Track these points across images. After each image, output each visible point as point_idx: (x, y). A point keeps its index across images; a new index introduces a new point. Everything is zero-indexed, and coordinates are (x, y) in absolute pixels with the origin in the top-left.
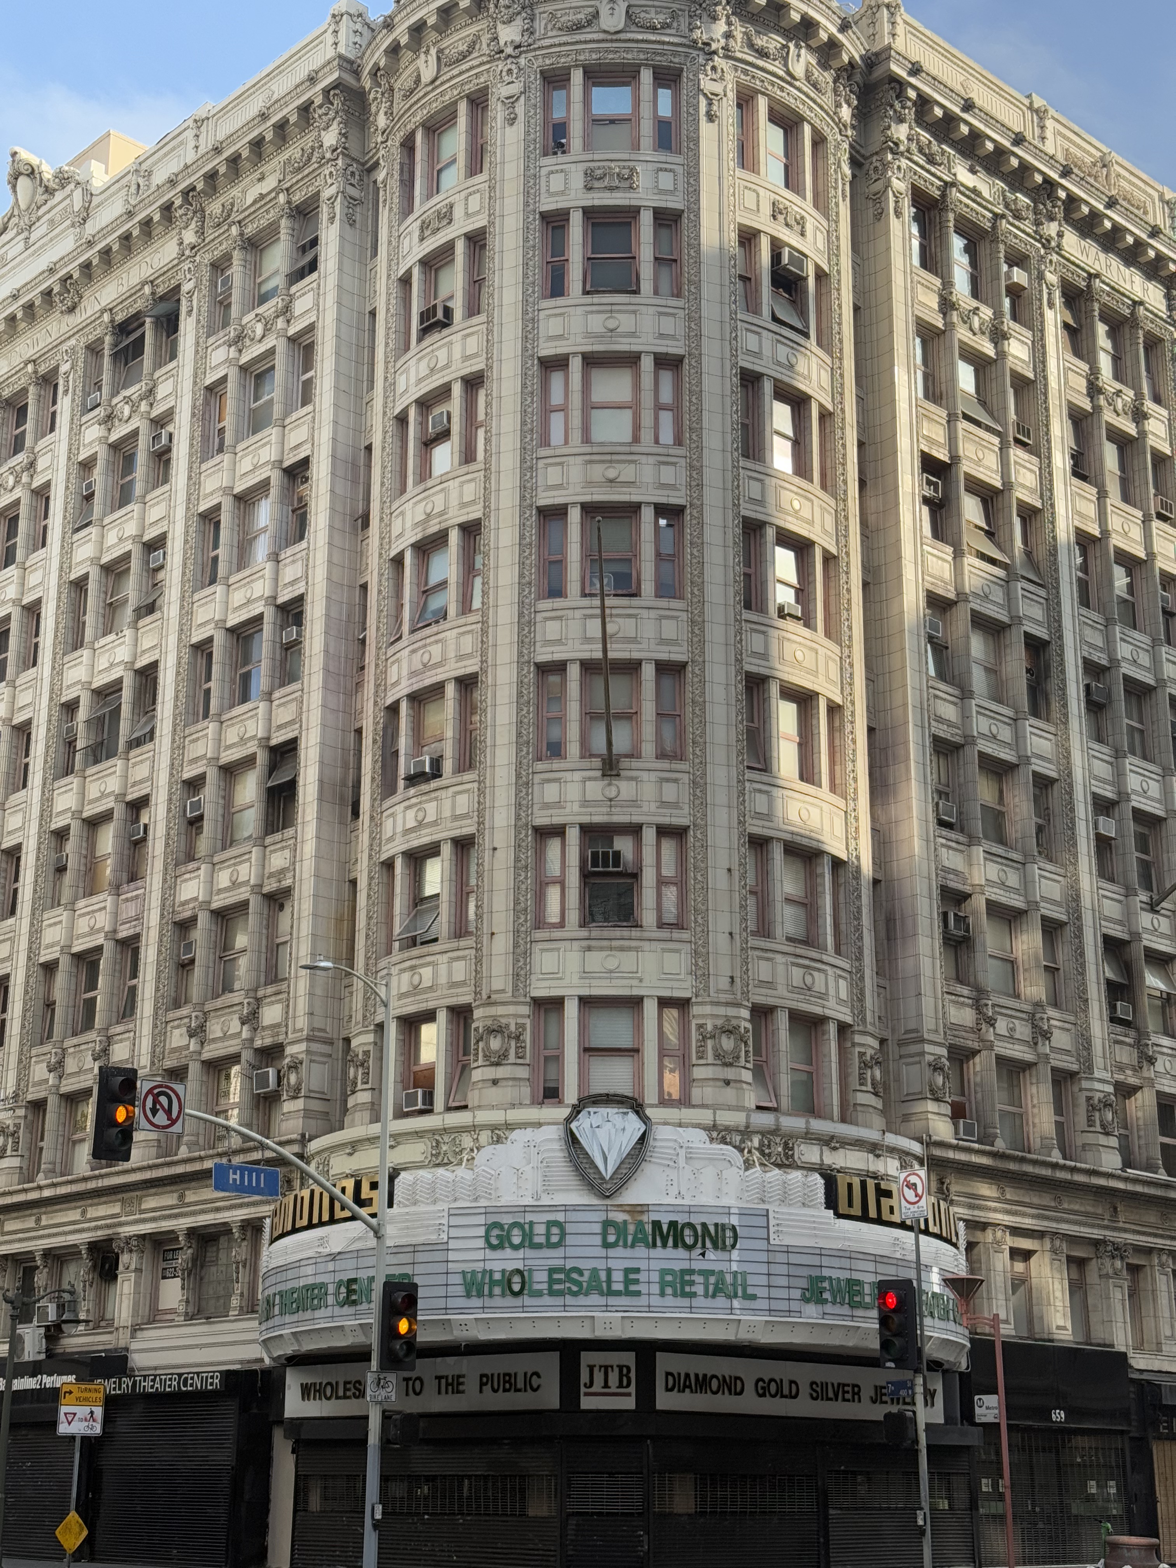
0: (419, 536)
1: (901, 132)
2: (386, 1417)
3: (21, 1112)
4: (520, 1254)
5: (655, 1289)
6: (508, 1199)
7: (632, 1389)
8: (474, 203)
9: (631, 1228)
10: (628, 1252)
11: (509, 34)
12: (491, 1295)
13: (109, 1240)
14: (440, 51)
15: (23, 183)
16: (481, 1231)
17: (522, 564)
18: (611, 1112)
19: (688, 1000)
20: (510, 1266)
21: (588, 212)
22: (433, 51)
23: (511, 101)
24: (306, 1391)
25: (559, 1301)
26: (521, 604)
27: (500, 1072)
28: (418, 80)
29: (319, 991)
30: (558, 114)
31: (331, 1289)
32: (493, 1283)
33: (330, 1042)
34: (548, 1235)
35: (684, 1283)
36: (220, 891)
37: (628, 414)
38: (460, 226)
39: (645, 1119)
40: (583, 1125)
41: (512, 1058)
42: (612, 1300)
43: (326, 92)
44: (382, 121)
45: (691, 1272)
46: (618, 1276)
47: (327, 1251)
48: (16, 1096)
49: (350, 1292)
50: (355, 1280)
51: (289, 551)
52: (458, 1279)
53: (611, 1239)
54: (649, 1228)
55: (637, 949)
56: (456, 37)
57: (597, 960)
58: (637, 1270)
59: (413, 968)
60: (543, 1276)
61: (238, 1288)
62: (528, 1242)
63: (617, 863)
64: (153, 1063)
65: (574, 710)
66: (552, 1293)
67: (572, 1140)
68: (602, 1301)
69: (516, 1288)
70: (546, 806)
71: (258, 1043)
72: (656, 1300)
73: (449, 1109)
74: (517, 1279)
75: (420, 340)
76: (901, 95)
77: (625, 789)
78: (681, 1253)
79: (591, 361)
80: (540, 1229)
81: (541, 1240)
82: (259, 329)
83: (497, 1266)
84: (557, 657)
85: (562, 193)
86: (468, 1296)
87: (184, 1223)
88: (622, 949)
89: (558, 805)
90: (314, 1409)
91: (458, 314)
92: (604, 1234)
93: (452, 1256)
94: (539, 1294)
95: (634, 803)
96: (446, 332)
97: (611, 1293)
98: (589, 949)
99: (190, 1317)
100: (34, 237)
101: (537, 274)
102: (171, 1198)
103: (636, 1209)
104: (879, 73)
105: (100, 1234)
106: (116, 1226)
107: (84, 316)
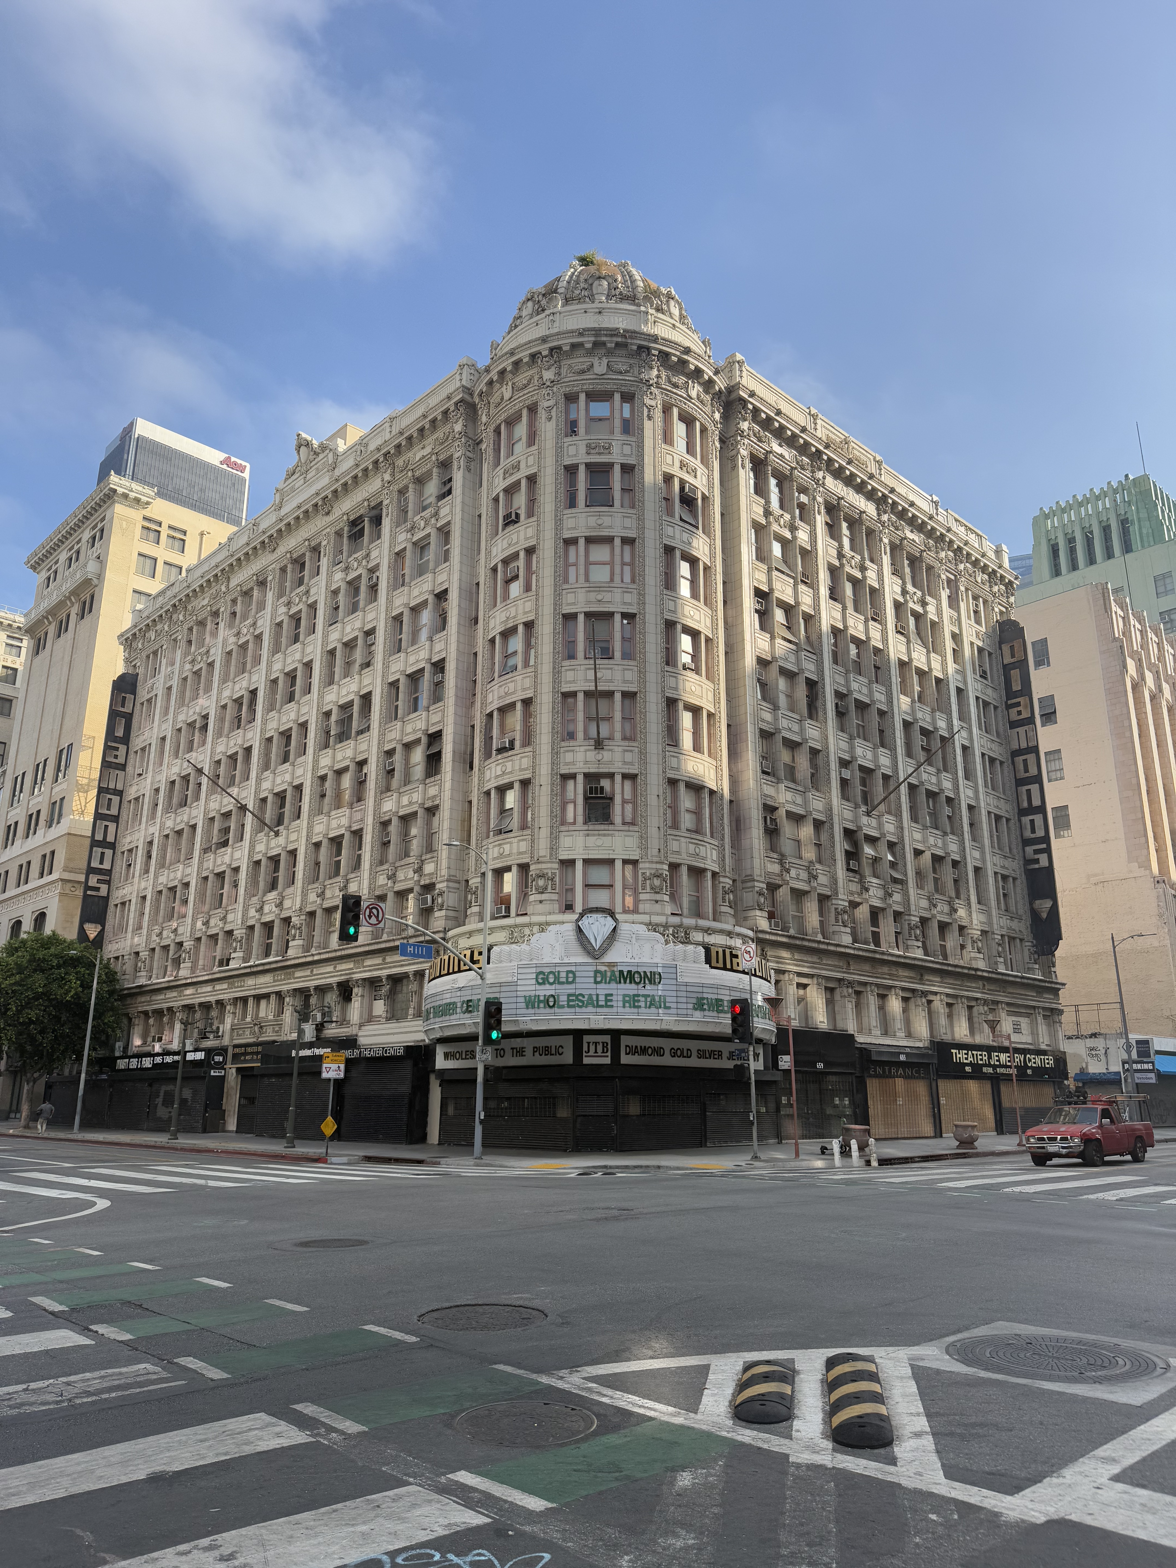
0: (503, 628)
1: (745, 425)
2: (486, 1068)
3: (303, 917)
4: (553, 987)
5: (621, 1004)
6: (547, 959)
7: (609, 1054)
8: (531, 460)
9: (609, 974)
10: (607, 986)
11: (548, 375)
12: (539, 1007)
13: (348, 981)
14: (513, 384)
15: (303, 450)
16: (534, 976)
17: (554, 643)
18: (599, 916)
19: (637, 861)
20: (548, 993)
21: (588, 465)
22: (510, 384)
23: (549, 409)
24: (447, 1056)
25: (573, 1010)
26: (554, 662)
27: (543, 897)
28: (502, 399)
29: (453, 857)
30: (573, 416)
31: (459, 1005)
32: (540, 1002)
33: (458, 882)
34: (567, 977)
35: (635, 1001)
36: (403, 807)
37: (608, 567)
38: (524, 472)
39: (616, 920)
40: (584, 923)
41: (549, 890)
42: (599, 1010)
43: (456, 404)
44: (484, 419)
45: (638, 995)
46: (602, 998)
47: (457, 986)
48: (301, 909)
49: (468, 1006)
50: (471, 1001)
51: (438, 636)
52: (522, 1000)
53: (599, 979)
54: (617, 974)
55: (612, 835)
56: (521, 377)
57: (592, 841)
58: (611, 995)
59: (500, 845)
60: (564, 998)
61: (412, 1005)
62: (557, 981)
63: (602, 792)
64: (369, 893)
65: (580, 716)
66: (569, 1006)
67: (579, 930)
68: (594, 1010)
69: (551, 1004)
70: (567, 764)
71: (422, 883)
72: (621, 1010)
73: (518, 915)
74: (551, 999)
75: (503, 529)
76: (745, 407)
77: (606, 755)
78: (633, 986)
79: (589, 540)
80: (563, 975)
81: (564, 980)
82: (422, 524)
83: (542, 993)
84: (572, 689)
85: (575, 456)
86: (527, 1008)
87: (385, 973)
88: (604, 835)
89: (573, 763)
90: (451, 1064)
91: (522, 517)
92: (595, 977)
93: (519, 988)
94: (563, 1007)
95: (611, 762)
96: (516, 525)
97: (598, 1006)
98: (588, 835)
99: (388, 1019)
100: (308, 477)
101: (562, 496)
102: (378, 960)
103: (611, 965)
104: (733, 396)
105: (343, 978)
106: (351, 974)
107: (334, 517)
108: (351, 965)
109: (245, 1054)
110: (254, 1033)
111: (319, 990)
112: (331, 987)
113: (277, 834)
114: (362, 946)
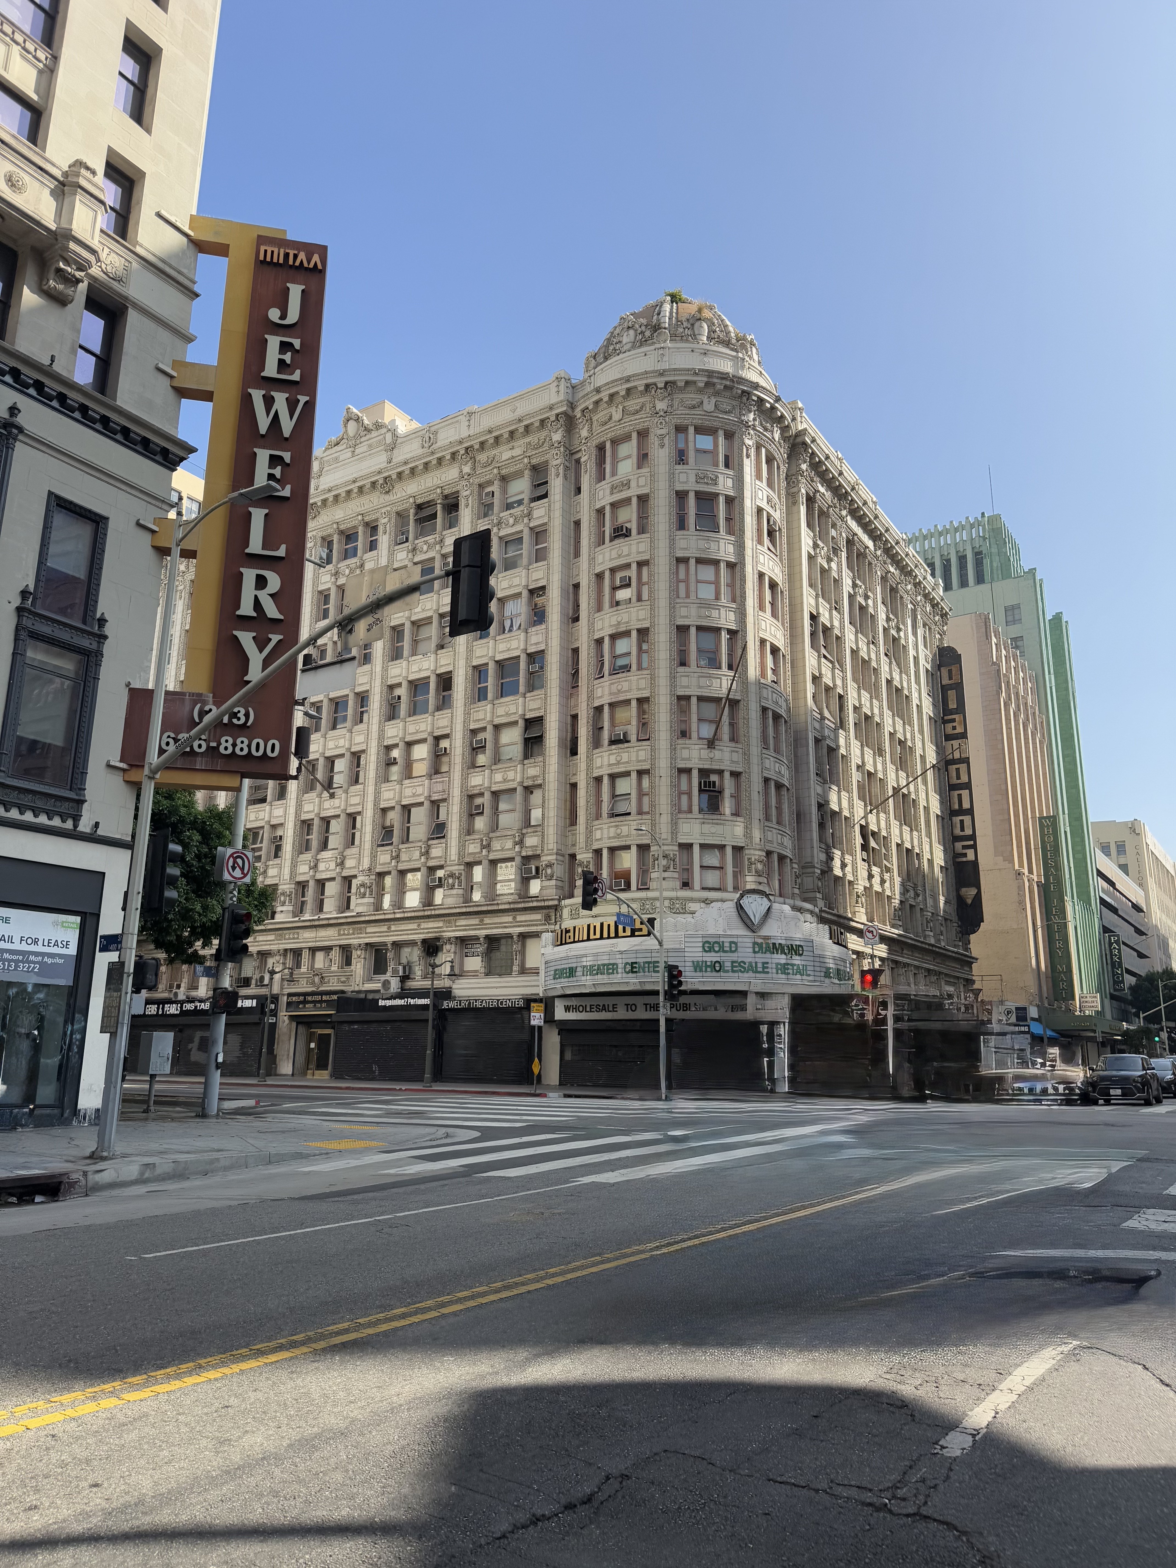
0: (614, 631)
1: (804, 467)
3: (373, 877)
4: (718, 955)
5: (774, 971)
6: (711, 931)
8: (642, 481)
9: (764, 946)
10: (764, 956)
11: (661, 406)
12: (706, 971)
13: (438, 939)
14: (624, 407)
15: (352, 425)
16: (701, 944)
17: (670, 650)
18: (756, 897)
19: (742, 848)
20: (715, 960)
21: (697, 493)
22: (621, 407)
23: (662, 437)
24: (567, 1009)
25: (736, 975)
26: (670, 668)
27: (666, 875)
28: (611, 418)
29: (559, 833)
30: (681, 446)
31: (620, 966)
32: (707, 966)
33: (563, 856)
34: (731, 947)
35: (785, 969)
36: (496, 783)
37: (713, 586)
38: (634, 491)
39: (770, 900)
40: (745, 902)
41: (672, 869)
42: (758, 975)
43: (557, 415)
44: (584, 433)
45: (788, 964)
46: (760, 965)
47: (616, 950)
48: (370, 869)
49: (632, 968)
50: (636, 963)
51: (534, 629)
52: (691, 964)
53: (757, 950)
54: (771, 945)
55: (723, 824)
56: (632, 402)
57: (707, 828)
58: (767, 963)
59: (616, 826)
60: (729, 964)
61: (516, 963)
62: (722, 949)
63: (714, 786)
64: (459, 859)
65: (694, 718)
66: (733, 971)
67: (740, 908)
68: (754, 975)
69: (718, 969)
70: (683, 759)
71: (524, 854)
72: (775, 975)
73: (638, 889)
74: (717, 965)
75: (611, 541)
76: (806, 450)
77: (717, 754)
78: (784, 956)
79: (699, 561)
80: (727, 945)
81: (728, 949)
82: (511, 521)
83: (708, 959)
84: (687, 693)
85: (686, 483)
86: (696, 971)
87: (483, 933)
88: (717, 824)
89: (689, 759)
90: (572, 1016)
91: (634, 532)
92: (754, 948)
93: (686, 954)
94: (727, 971)
95: (721, 761)
96: (627, 539)
97: (757, 972)
98: (704, 823)
99: (488, 974)
100: (357, 451)
101: (674, 519)
102: (474, 921)
103: (766, 938)
104: (799, 440)
105: (430, 935)
106: (441, 932)
107: (395, 497)
108: (441, 924)
109: (305, 1002)
110: (313, 983)
111: (397, 945)
112: (412, 943)
113: (332, 796)
114: (455, 908)
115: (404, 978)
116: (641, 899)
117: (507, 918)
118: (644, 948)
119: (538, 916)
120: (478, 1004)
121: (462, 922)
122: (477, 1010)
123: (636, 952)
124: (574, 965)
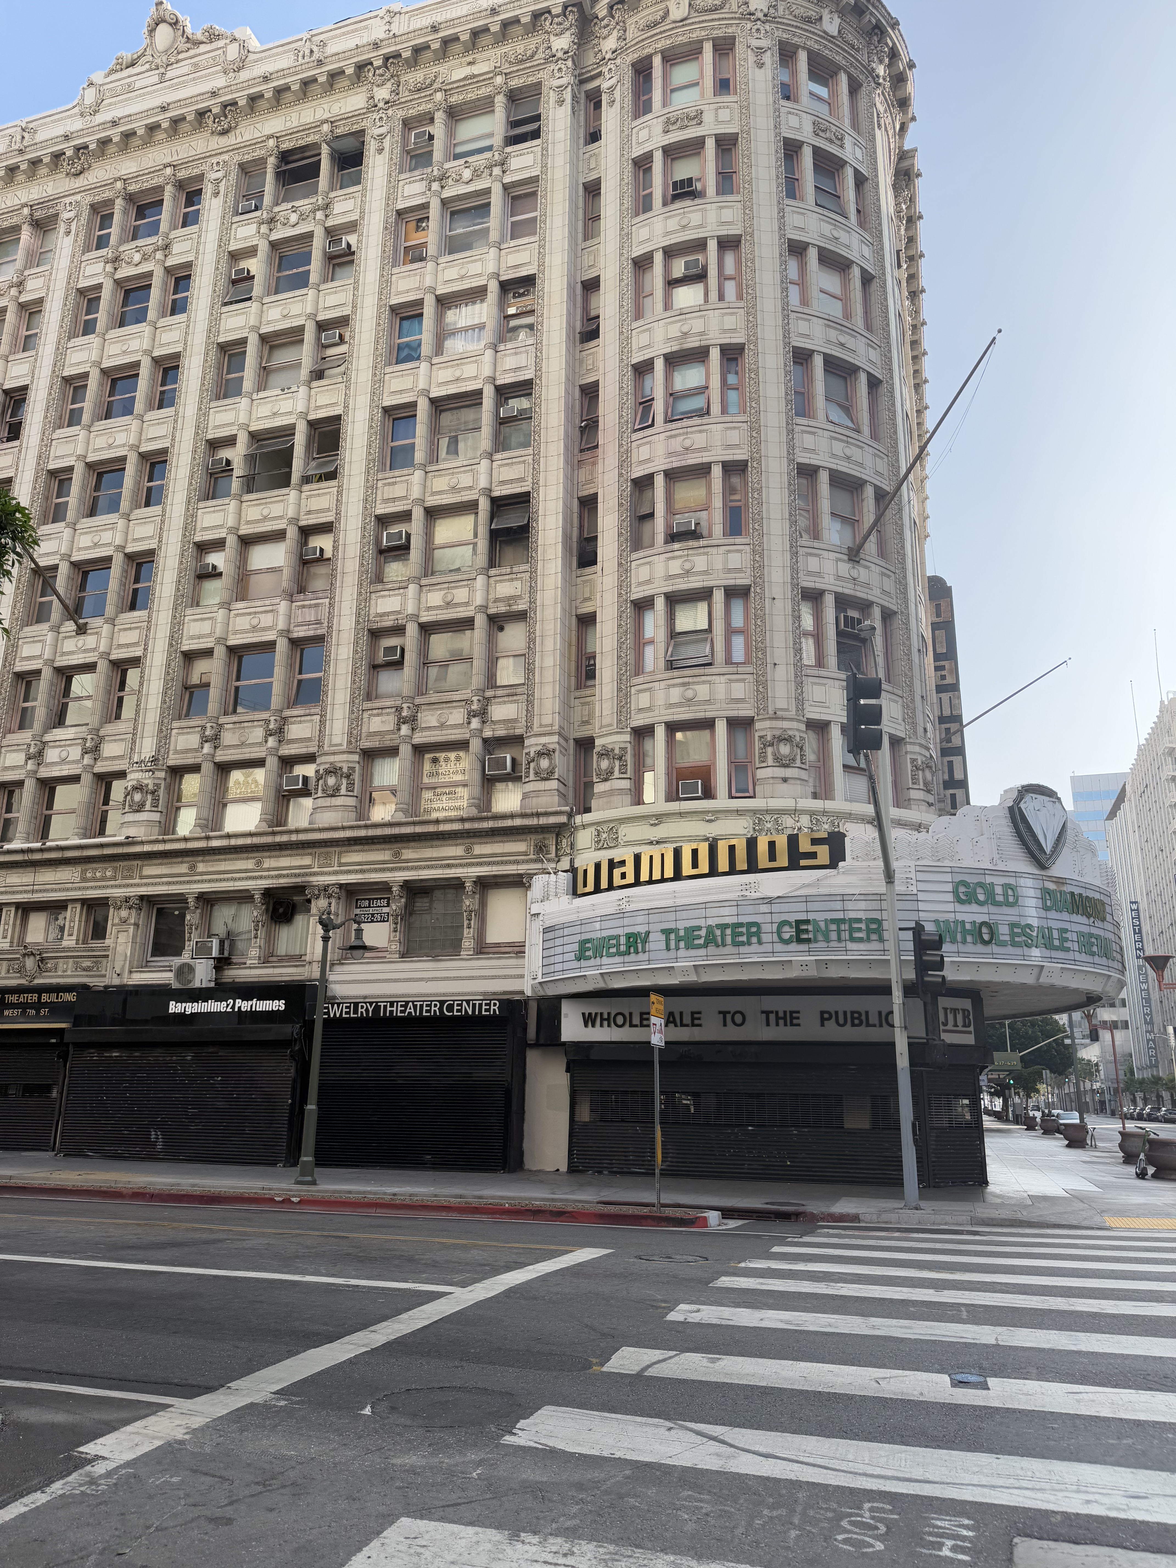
0: (674, 349)
3: (162, 774)
4: (984, 909)
5: (1076, 946)
6: (968, 862)
7: (972, 1029)
8: (723, 115)
9: (1059, 896)
10: (1059, 916)
12: (964, 942)
13: (298, 888)
15: (164, 32)
16: (949, 887)
19: (904, 739)
20: (980, 919)
21: (815, 149)
23: (760, 51)
24: (596, 1020)
25: (1018, 951)
27: (788, 772)
28: (667, 13)
31: (766, 928)
32: (965, 932)
34: (1005, 895)
35: (1088, 944)
36: (429, 609)
38: (709, 127)
41: (797, 763)
42: (1054, 954)
44: (611, 43)
45: (1089, 935)
46: (1055, 934)
47: (755, 895)
48: (155, 760)
49: (799, 931)
50: (807, 922)
51: (513, 344)
53: (1048, 903)
54: (1068, 898)
58: (1066, 931)
59: (684, 684)
60: (1006, 930)
61: (470, 933)
62: (990, 898)
63: (858, 628)
64: (349, 742)
65: (825, 509)
66: (1014, 944)
68: (1047, 953)
69: (986, 937)
70: (810, 573)
71: (488, 733)
72: (1077, 956)
73: (732, 797)
74: (984, 930)
75: (665, 204)
77: (862, 574)
78: (1085, 919)
79: (821, 255)
80: (999, 890)
81: (1001, 898)
82: (467, 173)
83: (968, 918)
84: (812, 462)
85: (797, 130)
87: (398, 877)
89: (819, 574)
90: (601, 1034)
91: (711, 191)
92: (1043, 899)
93: (922, 906)
94: (1003, 944)
95: (868, 585)
96: (698, 201)
97: (1052, 947)
99: (405, 955)
100: (169, 75)
101: (780, 179)
102: (382, 855)
103: (1060, 881)
105: (283, 881)
106: (306, 875)
107: (239, 140)
108: (307, 861)
110: (22, 970)
111: (208, 901)
112: (243, 897)
113: (82, 630)
114: (343, 828)
115: (222, 963)
116: (755, 812)
117: (455, 850)
118: (823, 891)
119: (519, 846)
120: (397, 1011)
121: (355, 857)
122: (393, 1021)
123: (807, 899)
124: (642, 929)
